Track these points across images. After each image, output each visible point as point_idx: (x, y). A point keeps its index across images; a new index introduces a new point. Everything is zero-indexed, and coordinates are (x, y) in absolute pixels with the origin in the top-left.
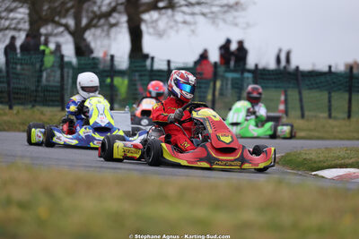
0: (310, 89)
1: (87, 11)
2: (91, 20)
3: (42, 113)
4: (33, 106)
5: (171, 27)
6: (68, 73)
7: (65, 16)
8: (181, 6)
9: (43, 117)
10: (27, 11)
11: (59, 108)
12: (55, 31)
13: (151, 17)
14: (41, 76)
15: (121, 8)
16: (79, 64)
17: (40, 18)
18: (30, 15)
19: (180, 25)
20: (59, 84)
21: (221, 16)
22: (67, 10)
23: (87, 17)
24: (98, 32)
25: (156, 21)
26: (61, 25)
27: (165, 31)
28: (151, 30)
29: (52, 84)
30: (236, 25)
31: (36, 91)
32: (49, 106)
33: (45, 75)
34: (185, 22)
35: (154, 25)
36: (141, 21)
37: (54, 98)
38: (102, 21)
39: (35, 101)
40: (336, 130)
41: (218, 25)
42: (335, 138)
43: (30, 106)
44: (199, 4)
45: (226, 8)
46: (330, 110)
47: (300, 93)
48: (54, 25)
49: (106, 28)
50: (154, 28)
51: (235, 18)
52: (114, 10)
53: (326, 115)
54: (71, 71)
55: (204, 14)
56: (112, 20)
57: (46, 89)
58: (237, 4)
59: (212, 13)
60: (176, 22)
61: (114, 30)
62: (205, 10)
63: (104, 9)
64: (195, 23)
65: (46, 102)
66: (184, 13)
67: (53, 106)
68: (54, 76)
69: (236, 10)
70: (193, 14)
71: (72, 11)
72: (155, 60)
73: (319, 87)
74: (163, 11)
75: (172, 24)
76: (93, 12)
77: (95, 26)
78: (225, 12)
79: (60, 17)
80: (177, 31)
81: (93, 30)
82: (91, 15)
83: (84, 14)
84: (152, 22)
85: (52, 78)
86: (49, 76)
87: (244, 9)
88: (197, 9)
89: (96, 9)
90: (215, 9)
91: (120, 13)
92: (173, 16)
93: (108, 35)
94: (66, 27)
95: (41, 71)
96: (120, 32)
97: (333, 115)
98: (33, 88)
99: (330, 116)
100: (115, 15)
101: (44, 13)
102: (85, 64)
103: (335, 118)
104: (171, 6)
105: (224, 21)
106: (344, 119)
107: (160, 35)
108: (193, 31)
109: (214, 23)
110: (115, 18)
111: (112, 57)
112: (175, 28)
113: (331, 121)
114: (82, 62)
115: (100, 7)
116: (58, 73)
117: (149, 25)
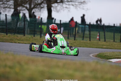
0: (108, 32)
1: (33, 3)
2: (35, 6)
3: (17, 36)
4: (14, 34)
5: (62, 9)
6: (26, 23)
7: (26, 4)
8: (65, 2)
9: (18, 38)
10: (13, 2)
11: (23, 35)
12: (23, 9)
13: (55, 5)
14: (17, 24)
15: (45, 2)
16: (30, 20)
17: (18, 4)
18: (14, 3)
19: (65, 8)
20: (23, 27)
21: (78, 6)
22: (27, 2)
23: (33, 4)
24: (37, 10)
25: (57, 7)
26: (25, 7)
27: (59, 10)
28: (55, 10)
29: (21, 27)
30: (83, 9)
31: (16, 29)
32: (20, 34)
33: (18, 23)
34: (66, 7)
35: (56, 8)
36: (51, 6)
37: (21, 32)
38: (38, 6)
39: (15, 32)
40: (116, 46)
41: (77, 9)
42: (116, 49)
43: (13, 34)
44: (71, 1)
45: (80, 3)
46: (114, 39)
47: (104, 33)
48: (22, 7)
49: (40, 8)
50: (56, 9)
51: (83, 7)
52: (42, 2)
53: (113, 41)
54: (27, 23)
55: (73, 5)
56: (42, 6)
57: (19, 28)
58: (84, 2)
59: (75, 5)
60: (63, 7)
61: (42, 9)
62: (73, 4)
63: (39, 2)
64: (70, 8)
65: (19, 33)
66: (66, 4)
67: (21, 34)
68: (22, 24)
69: (84, 4)
70: (69, 5)
71: (28, 2)
72: (56, 20)
73: (111, 31)
74: (59, 3)
75: (62, 8)
76: (36, 3)
77: (36, 8)
78: (80, 4)
79: (24, 4)
80: (64, 10)
81: (35, 9)
82: (35, 4)
83: (32, 3)
84: (55, 7)
85: (21, 25)
86: (20, 24)
87: (86, 4)
88: (70, 3)
89: (36, 2)
90: (77, 3)
91: (44, 3)
92: (62, 5)
93: (40, 11)
94: (26, 8)
95: (17, 22)
96: (44, 10)
97: (115, 41)
98: (15, 28)
99: (114, 41)
100: (43, 4)
101: (19, 3)
102: (32, 20)
103: (116, 42)
104: (62, 2)
105: (79, 7)
106: (119, 42)
107: (58, 11)
108: (69, 11)
109: (76, 8)
110: (43, 5)
111: (41, 18)
112: (63, 9)
113: (114, 43)
114: (31, 20)
115: (38, 1)
116: (23, 23)
117: (54, 8)
